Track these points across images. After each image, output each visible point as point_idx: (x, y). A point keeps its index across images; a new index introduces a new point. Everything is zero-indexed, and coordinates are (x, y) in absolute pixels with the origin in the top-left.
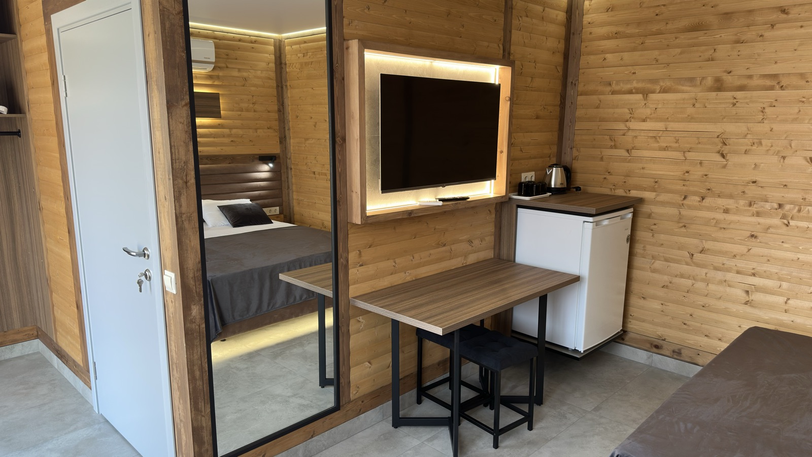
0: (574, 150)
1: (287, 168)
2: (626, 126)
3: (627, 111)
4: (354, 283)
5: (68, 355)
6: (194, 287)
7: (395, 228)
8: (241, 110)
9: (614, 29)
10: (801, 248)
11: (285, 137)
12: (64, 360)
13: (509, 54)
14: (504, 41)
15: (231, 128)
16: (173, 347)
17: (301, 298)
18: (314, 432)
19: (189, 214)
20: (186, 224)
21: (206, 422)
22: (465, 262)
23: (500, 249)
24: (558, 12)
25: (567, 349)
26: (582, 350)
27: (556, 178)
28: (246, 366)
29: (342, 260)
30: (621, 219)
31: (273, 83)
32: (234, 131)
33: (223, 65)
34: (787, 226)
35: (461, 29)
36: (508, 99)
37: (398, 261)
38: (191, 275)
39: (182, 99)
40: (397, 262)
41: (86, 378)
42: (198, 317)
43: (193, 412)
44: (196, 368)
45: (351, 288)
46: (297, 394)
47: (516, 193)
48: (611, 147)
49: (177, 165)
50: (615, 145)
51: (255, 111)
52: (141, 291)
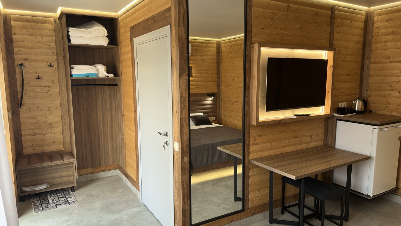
0: (369, 92)
1: (220, 99)
2: (398, 79)
3: (399, 71)
4: (252, 153)
5: (130, 176)
6: (186, 149)
7: (272, 128)
8: (201, 74)
9: (391, 30)
11: (219, 85)
12: (128, 179)
13: (333, 45)
14: (330, 38)
15: (196, 82)
16: (176, 174)
18: (232, 220)
19: (185, 119)
20: (184, 123)
21: (188, 208)
22: (308, 146)
23: (327, 141)
24: (359, 23)
25: (363, 194)
26: (371, 195)
27: (358, 105)
29: (246, 141)
30: (395, 128)
31: (215, 61)
32: (198, 83)
33: (195, 54)
35: (308, 35)
36: (332, 66)
38: (185, 144)
39: (185, 72)
40: (273, 144)
41: (137, 186)
42: (187, 162)
43: (183, 203)
44: (185, 183)
45: (250, 155)
46: (224, 203)
47: (337, 113)
48: (390, 90)
49: (182, 99)
50: (392, 89)
51: (207, 74)
52: (164, 150)
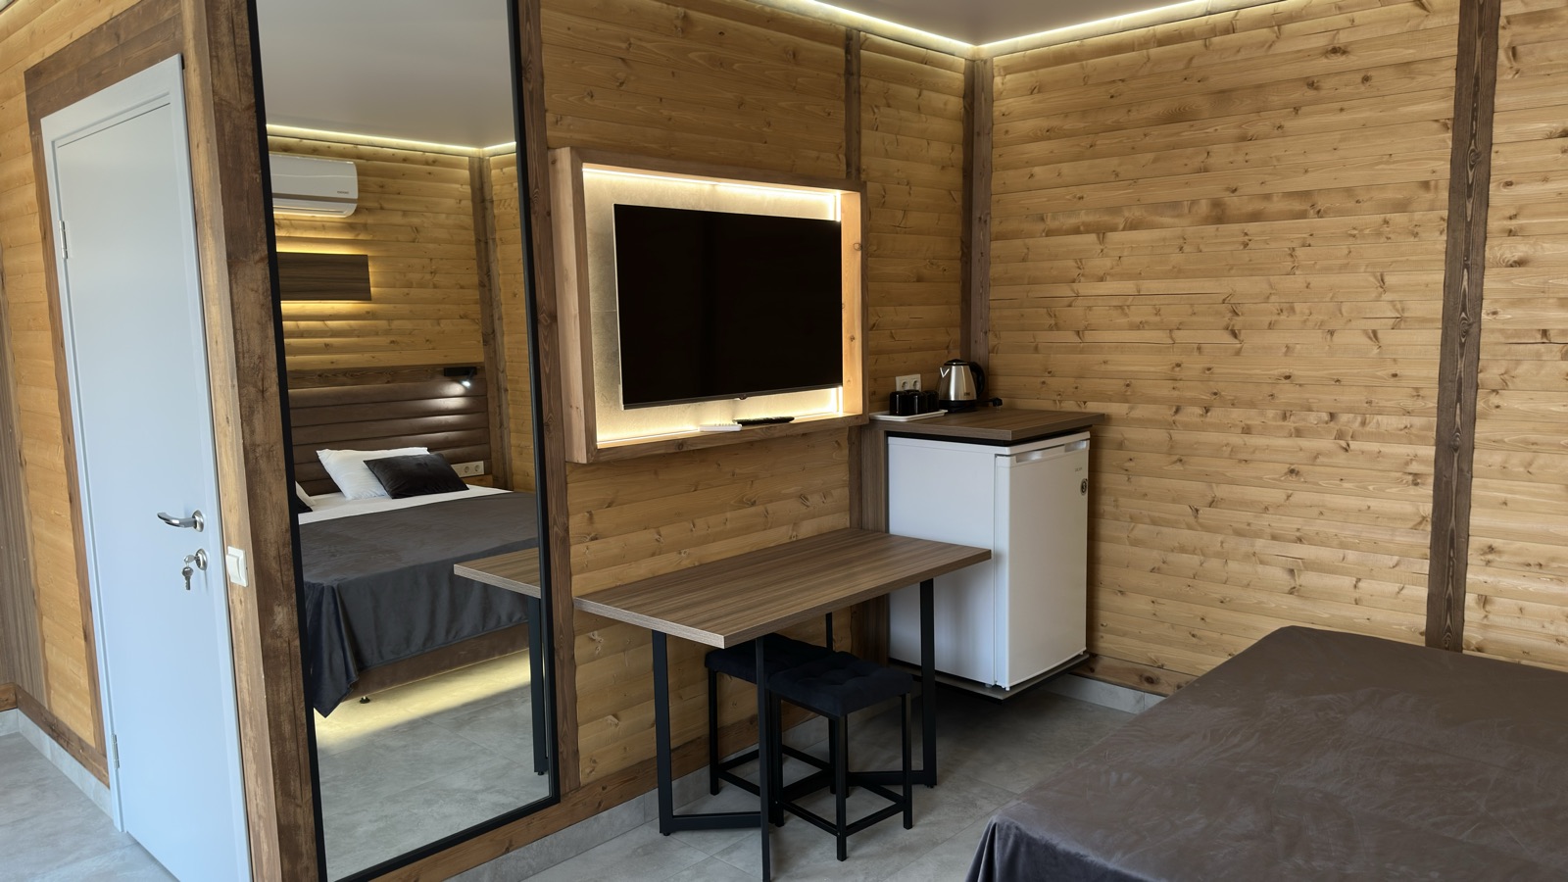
0: (990, 335)
1: (499, 389)
2: (1073, 290)
3: (1071, 263)
4: (581, 571)
5: (69, 730)
6: (279, 574)
7: (656, 473)
8: (410, 285)
9: (1045, 123)
10: (1371, 488)
11: (494, 331)
12: (62, 741)
13: (859, 170)
14: (848, 148)
15: (390, 319)
16: (244, 684)
17: (510, 619)
18: (511, 841)
19: (267, 446)
20: (263, 464)
21: (305, 818)
22: (795, 534)
23: (861, 512)
24: (946, 97)
25: (982, 685)
26: (1006, 685)
27: (957, 384)
28: (403, 743)
29: (556, 529)
30: (1066, 451)
31: (471, 236)
32: (396, 324)
33: (376, 205)
34: (1346, 450)
35: (765, 129)
36: (857, 246)
37: (664, 531)
38: (272, 552)
39: (255, 251)
40: (662, 533)
41: (101, 768)
42: (286, 627)
43: (280, 799)
44: (284, 718)
45: (575, 578)
46: (492, 787)
47: (888, 412)
48: (1051, 328)
49: (246, 362)
50: (1056, 324)
51: (435, 287)
52: (189, 588)
